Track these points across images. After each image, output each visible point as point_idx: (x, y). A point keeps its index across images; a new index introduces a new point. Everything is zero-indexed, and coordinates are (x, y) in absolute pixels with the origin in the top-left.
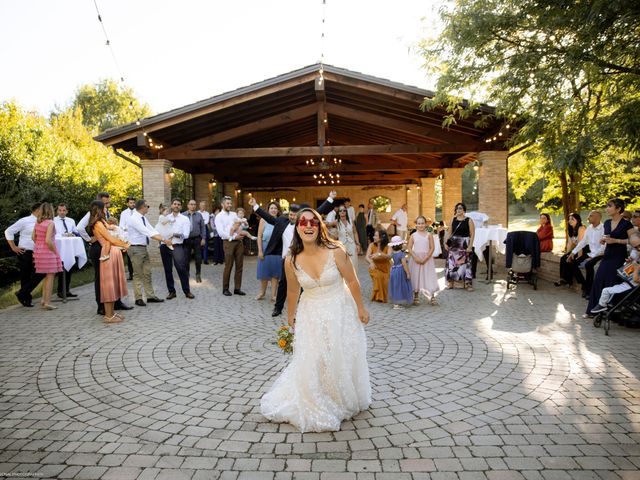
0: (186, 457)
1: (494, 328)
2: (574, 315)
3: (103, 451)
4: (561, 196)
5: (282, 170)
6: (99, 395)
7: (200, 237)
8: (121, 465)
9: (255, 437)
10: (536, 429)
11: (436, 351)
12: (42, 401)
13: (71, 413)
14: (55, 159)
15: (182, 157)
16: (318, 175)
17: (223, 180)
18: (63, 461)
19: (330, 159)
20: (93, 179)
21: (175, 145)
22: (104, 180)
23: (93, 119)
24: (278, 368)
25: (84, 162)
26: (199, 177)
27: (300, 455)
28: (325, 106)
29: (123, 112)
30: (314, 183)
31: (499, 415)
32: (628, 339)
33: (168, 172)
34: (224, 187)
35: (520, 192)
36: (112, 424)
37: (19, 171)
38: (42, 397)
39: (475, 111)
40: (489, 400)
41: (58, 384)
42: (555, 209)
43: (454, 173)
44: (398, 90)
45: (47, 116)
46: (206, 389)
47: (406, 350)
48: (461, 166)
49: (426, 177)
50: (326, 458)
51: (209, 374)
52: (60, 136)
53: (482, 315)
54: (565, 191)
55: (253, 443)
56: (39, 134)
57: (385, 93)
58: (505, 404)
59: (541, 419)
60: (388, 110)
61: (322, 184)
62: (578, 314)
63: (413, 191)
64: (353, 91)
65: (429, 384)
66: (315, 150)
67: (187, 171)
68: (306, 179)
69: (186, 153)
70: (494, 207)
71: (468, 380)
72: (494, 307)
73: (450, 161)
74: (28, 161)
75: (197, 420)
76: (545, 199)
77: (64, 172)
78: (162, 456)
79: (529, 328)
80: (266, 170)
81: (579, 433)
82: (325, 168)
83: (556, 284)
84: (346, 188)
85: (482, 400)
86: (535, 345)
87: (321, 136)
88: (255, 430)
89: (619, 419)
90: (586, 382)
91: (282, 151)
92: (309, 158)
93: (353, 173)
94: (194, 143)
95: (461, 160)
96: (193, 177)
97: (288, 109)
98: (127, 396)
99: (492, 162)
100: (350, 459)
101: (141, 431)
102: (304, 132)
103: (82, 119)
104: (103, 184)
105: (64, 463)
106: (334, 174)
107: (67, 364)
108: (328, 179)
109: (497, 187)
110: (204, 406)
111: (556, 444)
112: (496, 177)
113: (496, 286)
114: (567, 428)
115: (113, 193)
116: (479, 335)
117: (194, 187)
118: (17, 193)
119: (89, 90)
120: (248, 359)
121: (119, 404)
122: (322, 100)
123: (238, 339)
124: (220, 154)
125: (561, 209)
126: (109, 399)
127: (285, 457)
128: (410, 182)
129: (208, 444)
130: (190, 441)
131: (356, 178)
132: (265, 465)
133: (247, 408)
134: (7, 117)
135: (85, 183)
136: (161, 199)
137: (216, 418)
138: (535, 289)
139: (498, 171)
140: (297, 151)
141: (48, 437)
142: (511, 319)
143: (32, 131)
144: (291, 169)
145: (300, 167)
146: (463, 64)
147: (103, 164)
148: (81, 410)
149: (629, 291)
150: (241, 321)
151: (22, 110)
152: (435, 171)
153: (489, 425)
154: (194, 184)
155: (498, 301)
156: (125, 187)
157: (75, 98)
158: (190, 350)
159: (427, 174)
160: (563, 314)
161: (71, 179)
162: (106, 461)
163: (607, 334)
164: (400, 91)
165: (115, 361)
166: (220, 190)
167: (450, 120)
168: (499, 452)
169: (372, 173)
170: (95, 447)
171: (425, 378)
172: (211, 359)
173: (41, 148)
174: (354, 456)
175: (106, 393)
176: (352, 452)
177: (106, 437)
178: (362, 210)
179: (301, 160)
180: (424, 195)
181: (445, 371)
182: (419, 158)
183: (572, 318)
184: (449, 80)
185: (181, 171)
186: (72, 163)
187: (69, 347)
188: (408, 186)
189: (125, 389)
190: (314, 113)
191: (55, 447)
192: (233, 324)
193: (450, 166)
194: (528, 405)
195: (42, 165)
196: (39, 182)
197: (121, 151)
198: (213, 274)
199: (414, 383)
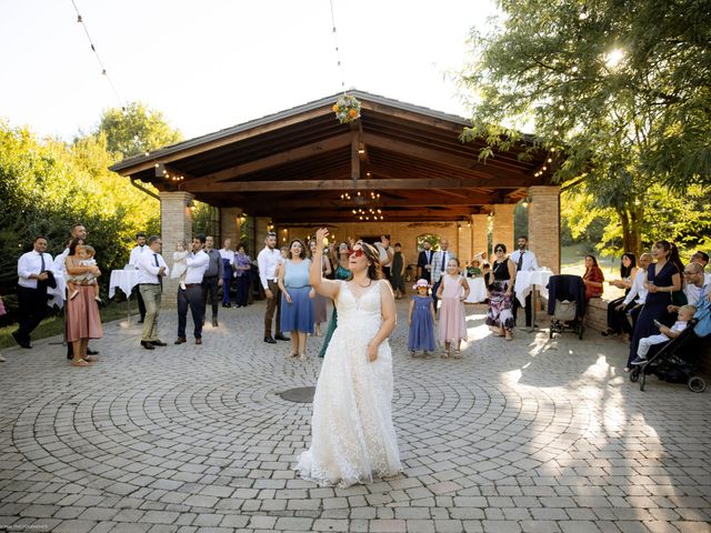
0: (147, 510)
1: (520, 382)
2: (613, 369)
3: (61, 503)
4: (622, 236)
5: (317, 204)
6: (75, 445)
7: (217, 277)
8: (76, 518)
9: (225, 492)
10: (528, 491)
11: (448, 406)
12: (14, 449)
13: (39, 463)
14: (68, 189)
15: (205, 189)
16: (357, 210)
17: (254, 214)
18: (16, 513)
19: (366, 193)
20: (109, 211)
21: (198, 176)
22: (121, 212)
23: (119, 145)
24: (273, 421)
25: (99, 193)
26: (226, 211)
27: (268, 512)
28: (359, 136)
29: (152, 137)
30: (355, 219)
31: (493, 475)
32: (663, 396)
33: (188, 206)
34: (255, 223)
35: (577, 230)
36: (80, 474)
37: (27, 202)
38: (14, 445)
39: (518, 143)
40: (488, 459)
41: (34, 432)
42: (615, 249)
43: (505, 210)
44: (438, 119)
45: (70, 142)
46: (190, 440)
47: (417, 404)
48: (513, 201)
49: (478, 213)
50: (294, 516)
51: (197, 426)
52: (78, 163)
53: (513, 367)
54: (626, 231)
55: (221, 498)
56: (51, 162)
57: (424, 122)
58: (503, 463)
59: (536, 480)
60: (430, 141)
61: (364, 220)
62: (619, 366)
63: (465, 228)
64: (390, 120)
65: (428, 442)
66: (348, 184)
67: (211, 204)
68: (345, 214)
69: (208, 185)
70: (545, 248)
71: (471, 438)
72: (528, 358)
73: (501, 197)
74: (37, 191)
75: (169, 473)
76: (605, 238)
77: (77, 203)
78: (122, 509)
79: (559, 382)
80: (299, 204)
81: (572, 497)
82: (362, 202)
83: (604, 334)
84: (391, 224)
85: (480, 458)
86: (559, 402)
87: (356, 169)
88: (228, 485)
89: (621, 481)
90: (601, 442)
91: (313, 184)
92: (344, 192)
93: (396, 208)
94: (217, 174)
95: (512, 195)
96: (220, 212)
97: (321, 139)
98: (102, 446)
99: (542, 198)
100: (319, 517)
101: (107, 483)
102: (337, 164)
103: (106, 146)
104: (120, 217)
105: (18, 515)
106: (375, 210)
107: (51, 411)
108: (368, 214)
109: (548, 225)
110: (181, 459)
111: (543, 506)
112: (546, 215)
113: (539, 335)
114: (561, 490)
115: (131, 227)
116: (503, 389)
117: (220, 222)
118: (22, 226)
119: (116, 113)
120: (245, 410)
121: (92, 455)
122: (358, 129)
123: (239, 389)
124: (245, 187)
125: (622, 250)
126: (84, 449)
127: (251, 514)
128: (462, 218)
129: (173, 498)
130: (157, 494)
131: (401, 213)
132: (228, 522)
133: (227, 462)
134: (18, 144)
135: (99, 216)
136: (181, 235)
137: (190, 472)
138: (581, 338)
139: (548, 208)
140: (329, 184)
141: (9, 488)
142: (542, 373)
143: (43, 159)
144: (327, 203)
145: (335, 201)
146: (502, 92)
147: (121, 195)
148: (52, 459)
149: (667, 342)
150: (249, 369)
151: (36, 136)
152: (487, 206)
153: (479, 486)
154: (220, 218)
155: (535, 352)
156: (146, 221)
157: (100, 123)
158: (185, 400)
159: (478, 210)
160: (600, 367)
161: (84, 212)
162: (62, 513)
163: (642, 390)
164: (440, 121)
165: (102, 408)
166: (251, 225)
167: (487, 152)
168: (480, 514)
169: (419, 209)
170: (54, 498)
171: (427, 435)
172: (205, 409)
173: (52, 177)
174: (324, 514)
175: (82, 442)
176: (323, 510)
177: (70, 488)
178: (399, 249)
179: (335, 194)
180: (475, 233)
181: (450, 427)
182: (467, 193)
183: (609, 371)
184: (488, 109)
185: (206, 205)
186: (86, 194)
187: (57, 393)
188: (460, 222)
189: (103, 438)
190: (347, 143)
191: (13, 498)
192: (239, 372)
193: (501, 202)
194: (528, 465)
195: (53, 196)
196: (48, 214)
197: (138, 182)
198: (233, 318)
199: (412, 439)
